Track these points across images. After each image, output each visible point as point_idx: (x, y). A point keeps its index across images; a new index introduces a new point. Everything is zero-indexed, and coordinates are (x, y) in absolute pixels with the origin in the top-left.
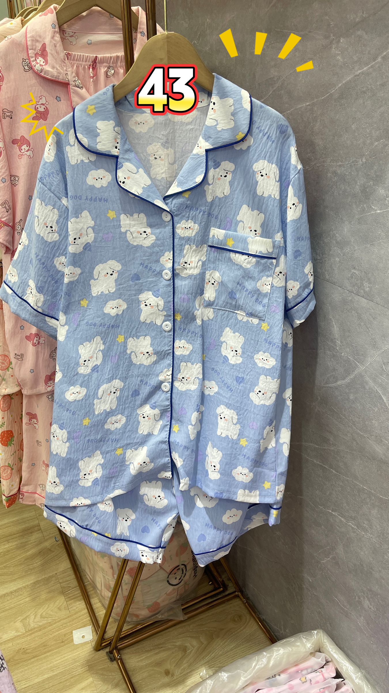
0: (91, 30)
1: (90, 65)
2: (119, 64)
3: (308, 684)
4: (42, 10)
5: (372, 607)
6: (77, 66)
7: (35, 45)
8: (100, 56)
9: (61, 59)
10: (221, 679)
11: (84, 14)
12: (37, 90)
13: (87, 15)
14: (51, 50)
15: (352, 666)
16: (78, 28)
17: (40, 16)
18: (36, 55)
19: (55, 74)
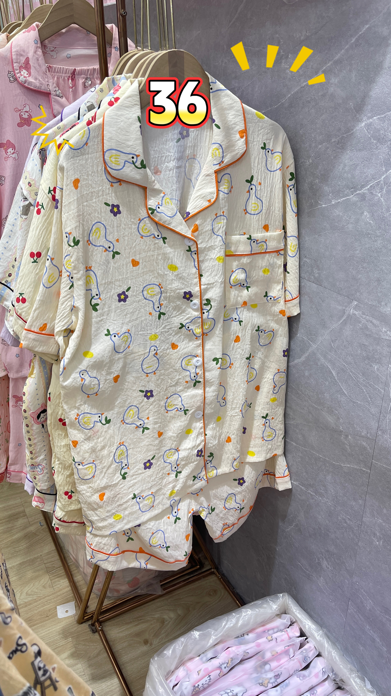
0: (71, 45)
1: (69, 77)
2: (95, 75)
3: (274, 642)
4: (26, 27)
5: (329, 566)
6: (57, 78)
7: (20, 59)
8: (78, 68)
9: (43, 72)
10: (193, 637)
11: (64, 31)
12: (21, 99)
13: (66, 32)
14: (34, 63)
15: (314, 625)
16: (58, 43)
17: (24, 33)
18: (21, 68)
19: (38, 85)
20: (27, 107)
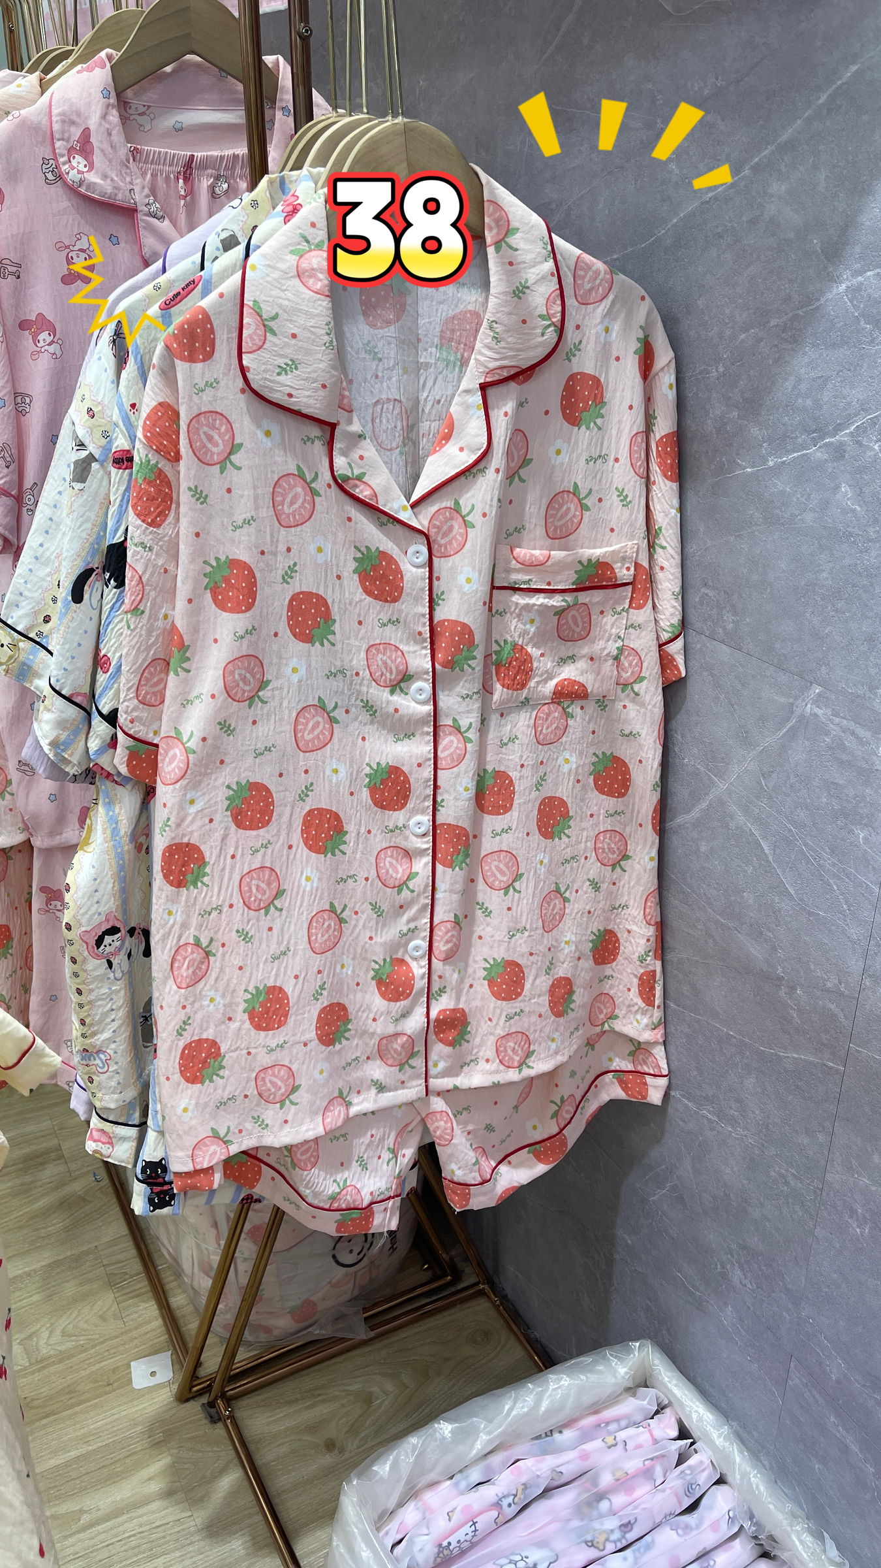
0: (183, 101)
1: (179, 173)
2: (238, 171)
3: (618, 1451)
4: (85, 58)
5: (747, 1282)
6: (152, 175)
7: (69, 131)
8: (199, 154)
9: (122, 161)
10: (438, 1435)
11: (168, 69)
12: (71, 221)
13: (174, 71)
14: (101, 142)
15: (711, 1413)
16: (155, 96)
17: (79, 72)
18: (71, 151)
19: (109, 190)
20: (84, 239)
